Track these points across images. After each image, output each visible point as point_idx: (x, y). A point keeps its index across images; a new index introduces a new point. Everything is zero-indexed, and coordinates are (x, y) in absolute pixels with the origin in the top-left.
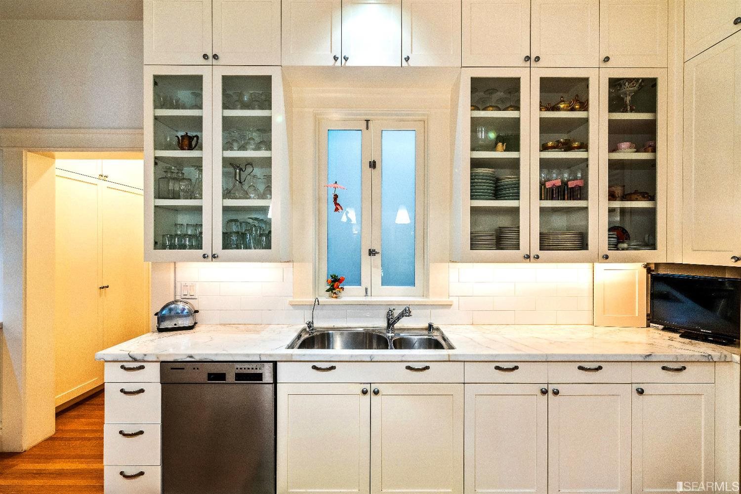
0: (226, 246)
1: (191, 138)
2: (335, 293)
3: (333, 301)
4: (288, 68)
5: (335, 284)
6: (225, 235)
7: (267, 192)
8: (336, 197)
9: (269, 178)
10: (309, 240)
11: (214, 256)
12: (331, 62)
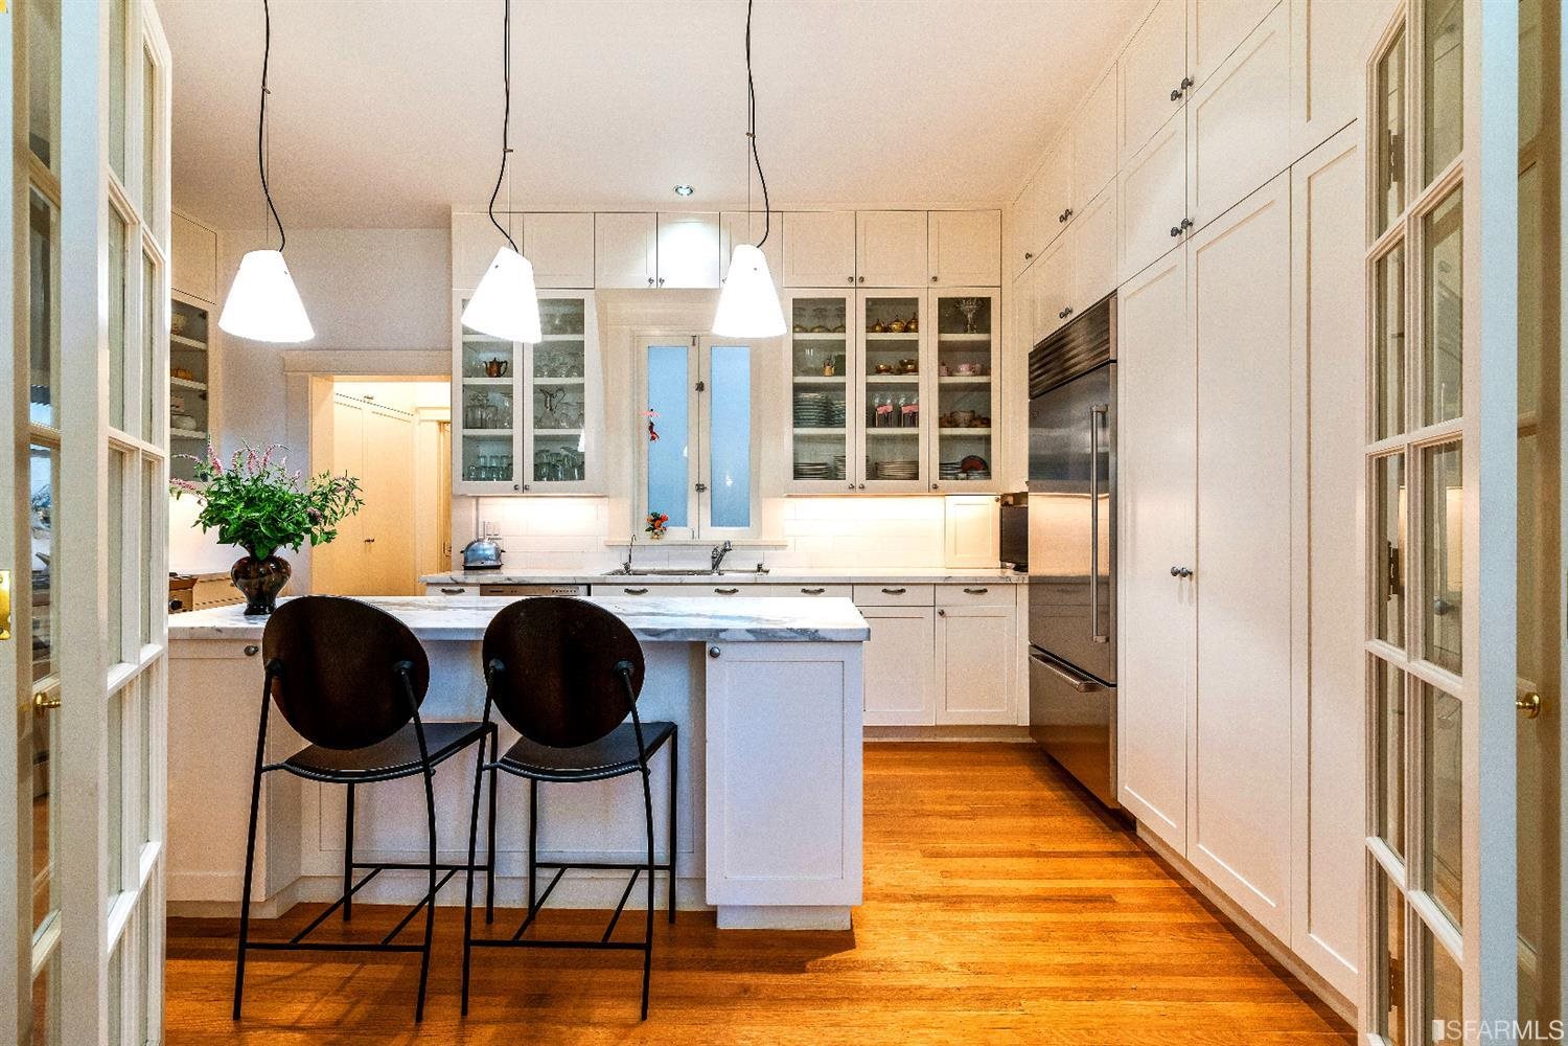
0: (538, 477)
1: (499, 364)
2: (656, 534)
3: (656, 542)
4: (602, 290)
5: (657, 523)
6: (537, 467)
7: (579, 420)
8: (652, 426)
9: (581, 405)
10: (626, 474)
11: (525, 488)
12: (646, 285)
